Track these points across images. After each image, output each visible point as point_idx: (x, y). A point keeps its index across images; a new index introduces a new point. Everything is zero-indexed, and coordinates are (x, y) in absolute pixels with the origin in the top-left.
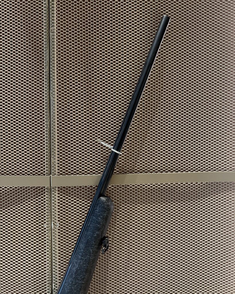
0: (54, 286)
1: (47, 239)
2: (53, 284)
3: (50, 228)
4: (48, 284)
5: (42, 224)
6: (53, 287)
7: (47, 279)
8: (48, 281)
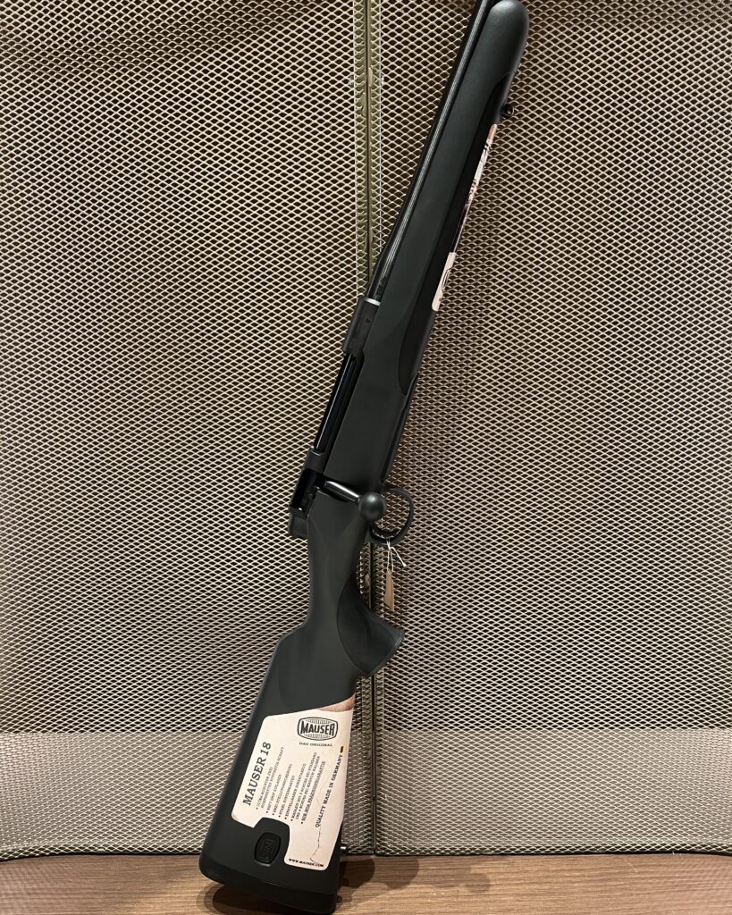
0: (375, 232)
1: (358, 112)
2: (372, 228)
3: (364, 82)
4: (359, 225)
5: (346, 74)
6: (372, 235)
7: (358, 214)
8: (359, 218)
